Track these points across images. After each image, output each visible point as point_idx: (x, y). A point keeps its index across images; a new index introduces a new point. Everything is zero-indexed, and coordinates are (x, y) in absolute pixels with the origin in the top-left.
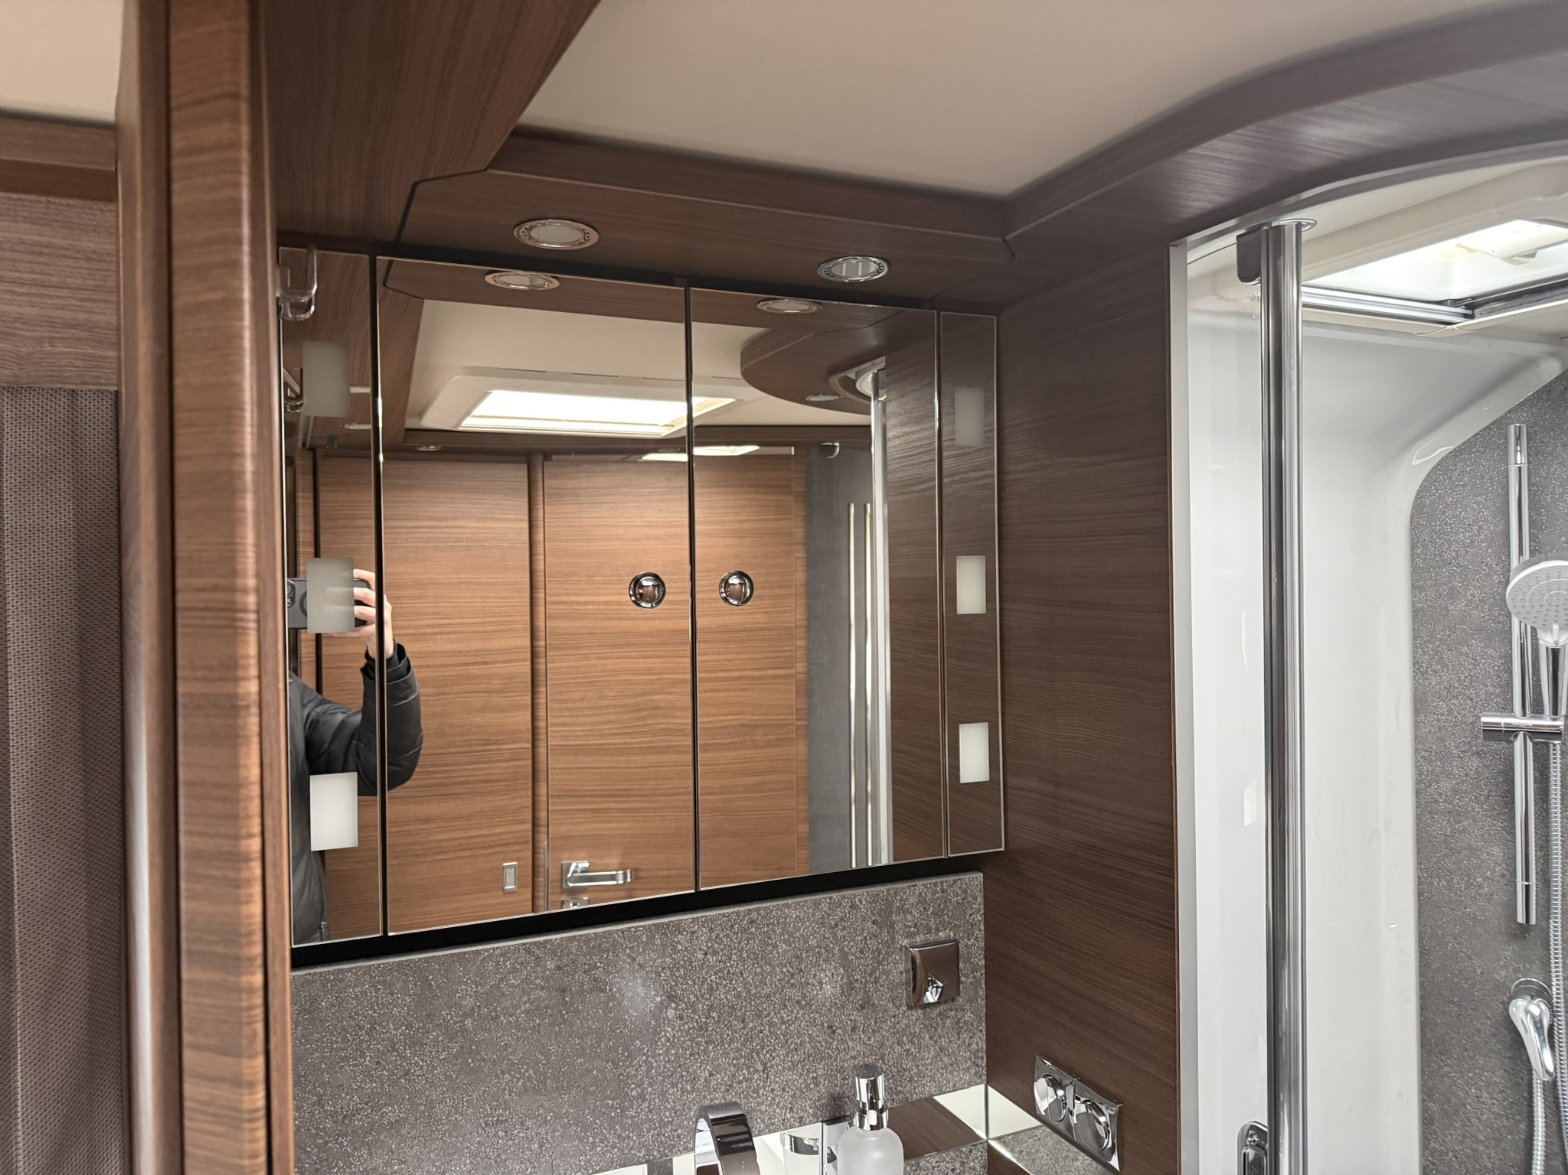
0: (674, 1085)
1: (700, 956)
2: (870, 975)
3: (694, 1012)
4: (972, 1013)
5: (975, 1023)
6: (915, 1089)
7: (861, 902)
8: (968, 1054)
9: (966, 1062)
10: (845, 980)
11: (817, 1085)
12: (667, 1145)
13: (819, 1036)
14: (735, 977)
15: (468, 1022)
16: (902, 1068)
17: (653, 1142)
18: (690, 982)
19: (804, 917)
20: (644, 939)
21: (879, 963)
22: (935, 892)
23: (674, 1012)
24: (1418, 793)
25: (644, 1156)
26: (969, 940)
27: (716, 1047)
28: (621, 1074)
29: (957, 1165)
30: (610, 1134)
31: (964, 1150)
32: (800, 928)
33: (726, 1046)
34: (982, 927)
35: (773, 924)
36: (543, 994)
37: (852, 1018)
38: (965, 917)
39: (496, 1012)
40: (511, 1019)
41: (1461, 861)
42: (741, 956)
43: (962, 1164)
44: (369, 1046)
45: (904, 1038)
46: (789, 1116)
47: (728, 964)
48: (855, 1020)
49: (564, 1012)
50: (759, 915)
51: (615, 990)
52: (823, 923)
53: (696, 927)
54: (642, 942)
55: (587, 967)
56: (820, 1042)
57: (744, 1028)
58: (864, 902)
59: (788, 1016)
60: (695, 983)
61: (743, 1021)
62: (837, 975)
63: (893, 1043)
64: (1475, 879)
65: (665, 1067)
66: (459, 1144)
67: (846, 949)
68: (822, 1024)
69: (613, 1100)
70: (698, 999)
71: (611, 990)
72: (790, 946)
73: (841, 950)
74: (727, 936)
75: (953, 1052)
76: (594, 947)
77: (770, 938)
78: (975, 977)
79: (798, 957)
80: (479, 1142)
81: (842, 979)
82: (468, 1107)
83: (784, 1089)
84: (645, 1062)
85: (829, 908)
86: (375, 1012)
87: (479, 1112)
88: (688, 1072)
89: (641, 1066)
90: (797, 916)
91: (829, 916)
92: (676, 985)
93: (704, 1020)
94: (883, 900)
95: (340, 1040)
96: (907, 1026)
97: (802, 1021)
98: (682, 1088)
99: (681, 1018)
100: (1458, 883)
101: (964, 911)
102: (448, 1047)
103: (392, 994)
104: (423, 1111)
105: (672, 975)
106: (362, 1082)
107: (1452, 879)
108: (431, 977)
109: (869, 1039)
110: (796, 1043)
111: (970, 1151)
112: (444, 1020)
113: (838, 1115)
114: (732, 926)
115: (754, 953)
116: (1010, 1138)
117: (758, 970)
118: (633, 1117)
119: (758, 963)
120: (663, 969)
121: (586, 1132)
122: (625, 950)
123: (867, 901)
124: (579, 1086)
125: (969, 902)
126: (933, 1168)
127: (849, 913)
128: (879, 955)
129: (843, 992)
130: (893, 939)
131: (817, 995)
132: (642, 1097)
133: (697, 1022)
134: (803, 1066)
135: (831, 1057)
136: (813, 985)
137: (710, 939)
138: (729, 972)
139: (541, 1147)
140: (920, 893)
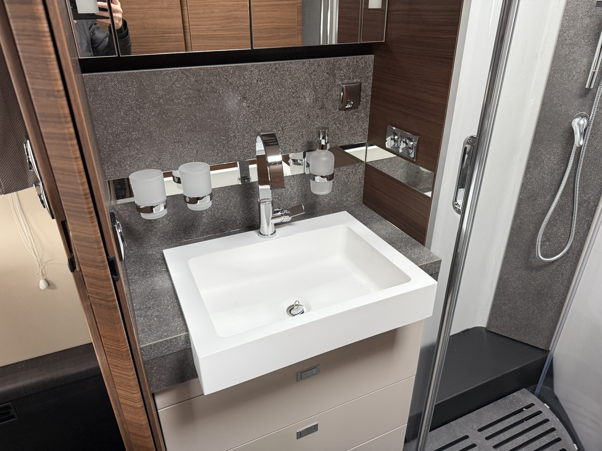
0: (247, 133)
1: (255, 82)
2: (325, 95)
3: (254, 105)
4: (364, 114)
5: (365, 118)
6: (340, 141)
7: (322, 64)
8: (361, 130)
9: (360, 133)
10: (314, 97)
11: (303, 137)
12: (246, 156)
13: (303, 119)
14: (270, 92)
15: (161, 100)
16: (336, 133)
17: (240, 154)
18: (251, 92)
19: (298, 69)
20: (231, 72)
21: (329, 91)
22: (353, 62)
23: (246, 104)
24: (559, 36)
25: (237, 159)
26: (366, 83)
27: (263, 119)
28: (226, 127)
29: (354, 170)
30: (224, 150)
31: (357, 165)
32: (297, 73)
33: (267, 120)
34: (372, 79)
35: (285, 70)
36: (191, 91)
37: (317, 112)
38: (365, 74)
39: (172, 97)
40: (179, 101)
41: (569, 66)
42: (272, 83)
43: (356, 170)
44: (122, 107)
45: (337, 122)
46: (292, 148)
47: (267, 86)
48: (318, 113)
49: (200, 100)
50: (279, 66)
51: (221, 92)
52: (306, 72)
53: (253, 69)
54: (231, 73)
55: (208, 82)
56: (304, 121)
57: (274, 113)
58: (324, 64)
59: (291, 109)
60: (253, 93)
61: (274, 110)
62: (312, 94)
63: (333, 123)
64: (573, 73)
65: (243, 126)
66: (164, 149)
67: (315, 84)
68: (305, 114)
69: (223, 137)
70: (255, 100)
71: (219, 92)
72: (292, 80)
73: (313, 84)
74: (266, 74)
75: (356, 129)
76: (210, 74)
77: (284, 76)
78: (367, 99)
79: (295, 86)
80: (172, 149)
81: (313, 96)
82: (166, 135)
83: (290, 138)
84: (236, 123)
85: (309, 65)
86: (122, 94)
87: (171, 137)
88: (252, 128)
89: (234, 125)
90: (295, 68)
91: (309, 69)
92: (246, 93)
93: (258, 108)
94: (331, 64)
95: (109, 104)
96: (338, 117)
97: (297, 112)
98: (251, 135)
99: (249, 107)
100: (565, 75)
101: (365, 71)
102: (154, 110)
103: (127, 86)
104: (148, 135)
105: (244, 88)
106: (121, 122)
107: (563, 74)
108: (143, 81)
109: (323, 121)
110: (295, 121)
111: (359, 166)
112: (151, 99)
113: (310, 149)
114: (268, 70)
115: (278, 82)
116: (374, 162)
117: (279, 90)
118: (232, 144)
119: (279, 86)
120: (240, 85)
121: (214, 148)
122: (223, 76)
123: (325, 64)
124: (209, 130)
125: (367, 67)
126: (345, 171)
127: (317, 68)
128: (329, 87)
129: (314, 102)
130: (335, 81)
131: (303, 102)
132: (235, 136)
133: (255, 109)
134: (297, 130)
135: (308, 127)
136: (302, 98)
137: (259, 75)
138: (267, 89)
139: (197, 152)
140: (347, 62)
